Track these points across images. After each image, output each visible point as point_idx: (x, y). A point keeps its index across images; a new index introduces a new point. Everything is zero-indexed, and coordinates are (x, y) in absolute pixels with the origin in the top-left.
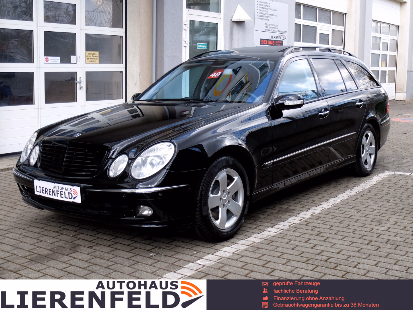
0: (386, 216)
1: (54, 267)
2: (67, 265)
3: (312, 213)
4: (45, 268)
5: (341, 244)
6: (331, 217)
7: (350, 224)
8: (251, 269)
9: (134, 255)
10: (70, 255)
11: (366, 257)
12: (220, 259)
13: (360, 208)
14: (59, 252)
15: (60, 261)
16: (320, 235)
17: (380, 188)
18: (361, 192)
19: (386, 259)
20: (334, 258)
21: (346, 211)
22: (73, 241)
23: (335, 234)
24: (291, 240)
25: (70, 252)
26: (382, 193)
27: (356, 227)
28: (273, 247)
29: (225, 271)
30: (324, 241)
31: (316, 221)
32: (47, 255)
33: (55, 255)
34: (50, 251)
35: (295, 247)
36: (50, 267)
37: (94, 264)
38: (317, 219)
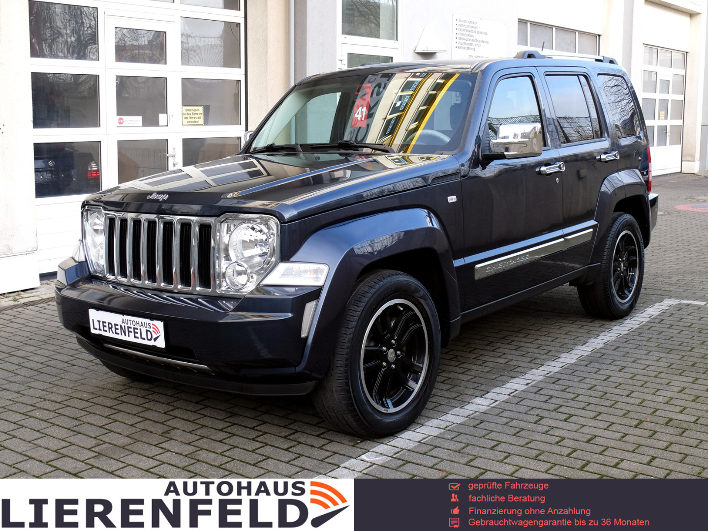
0: (666, 378)
1: (136, 466)
2: (156, 463)
3: (546, 373)
4: (121, 467)
5: (593, 426)
6: (577, 379)
7: (608, 392)
8: (448, 469)
9: (261, 445)
10: (161, 445)
11: (633, 449)
12: (398, 453)
13: (624, 364)
14: (143, 441)
15: (144, 456)
16: (558, 410)
17: (655, 329)
18: (625, 334)
19: (665, 453)
21: (601, 368)
22: (165, 421)
23: (583, 409)
24: (513, 419)
25: (160, 440)
26: (659, 336)
27: (616, 396)
28: (483, 430)
29: (406, 473)
30: (565, 420)
31: (552, 386)
32: (124, 445)
33: (137, 445)
34: (128, 438)
35: (518, 432)
36: (129, 465)
37: (199, 461)
38: (553, 383)
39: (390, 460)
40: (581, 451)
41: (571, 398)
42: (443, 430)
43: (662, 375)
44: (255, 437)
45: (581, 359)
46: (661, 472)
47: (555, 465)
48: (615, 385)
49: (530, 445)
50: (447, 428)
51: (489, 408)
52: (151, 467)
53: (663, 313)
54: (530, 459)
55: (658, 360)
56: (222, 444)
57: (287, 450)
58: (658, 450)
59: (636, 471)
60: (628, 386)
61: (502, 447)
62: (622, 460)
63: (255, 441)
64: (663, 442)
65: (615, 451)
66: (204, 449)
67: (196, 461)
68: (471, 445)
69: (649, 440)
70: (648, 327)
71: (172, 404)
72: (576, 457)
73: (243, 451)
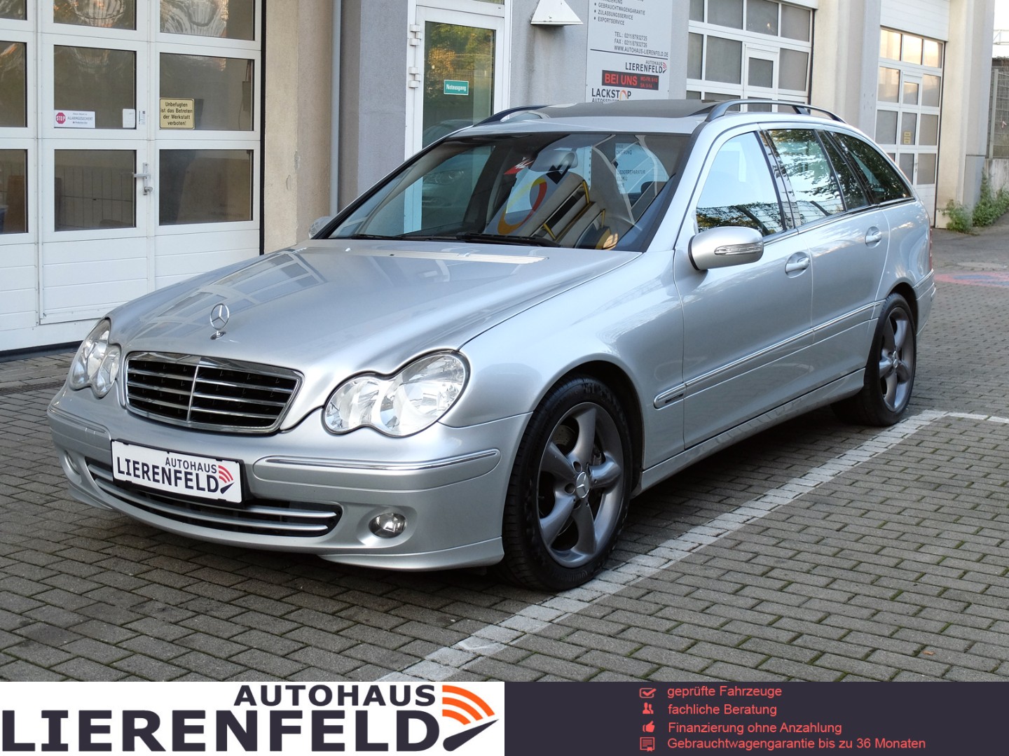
0: (934, 526)
1: (89, 656)
2: (122, 653)
3: (745, 518)
4: (64, 659)
5: (825, 598)
6: (795, 528)
7: (845, 547)
8: (599, 663)
9: (296, 625)
10: (129, 626)
11: (890, 632)
12: (517, 638)
13: (868, 506)
14: (101, 618)
15: (103, 642)
16: (769, 574)
17: (914, 454)
18: (866, 462)
19: (941, 638)
20: (811, 635)
21: (831, 512)
22: (135, 589)
23: (808, 572)
24: (698, 588)
25: (129, 617)
26: (919, 466)
27: (858, 553)
28: (651, 605)
29: (531, 669)
30: (781, 590)
31: (756, 538)
32: (68, 625)
33: (89, 626)
34: (76, 615)
35: (707, 608)
36: (78, 656)
37: (193, 650)
38: (759, 534)
39: (506, 649)
40: (810, 637)
41: (787, 556)
42: (587, 605)
43: (927, 523)
44: (283, 612)
45: (800, 499)
46: (937, 667)
47: (770, 656)
48: (854, 537)
49: (726, 627)
50: (595, 601)
51: (659, 570)
52: (114, 659)
53: (921, 432)
54: (729, 649)
55: (918, 501)
56: (230, 624)
57: (337, 633)
58: (929, 634)
59: (898, 666)
60: (875, 539)
61: (682, 629)
62: (874, 650)
63: (284, 619)
64: (936, 623)
65: (862, 635)
66: (200, 632)
67: (189, 650)
68: (634, 626)
69: (913, 619)
70: (900, 452)
71: (146, 562)
72: (802, 644)
73: (266, 634)
